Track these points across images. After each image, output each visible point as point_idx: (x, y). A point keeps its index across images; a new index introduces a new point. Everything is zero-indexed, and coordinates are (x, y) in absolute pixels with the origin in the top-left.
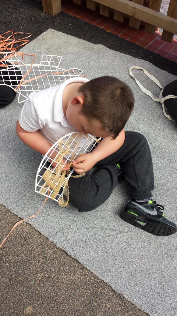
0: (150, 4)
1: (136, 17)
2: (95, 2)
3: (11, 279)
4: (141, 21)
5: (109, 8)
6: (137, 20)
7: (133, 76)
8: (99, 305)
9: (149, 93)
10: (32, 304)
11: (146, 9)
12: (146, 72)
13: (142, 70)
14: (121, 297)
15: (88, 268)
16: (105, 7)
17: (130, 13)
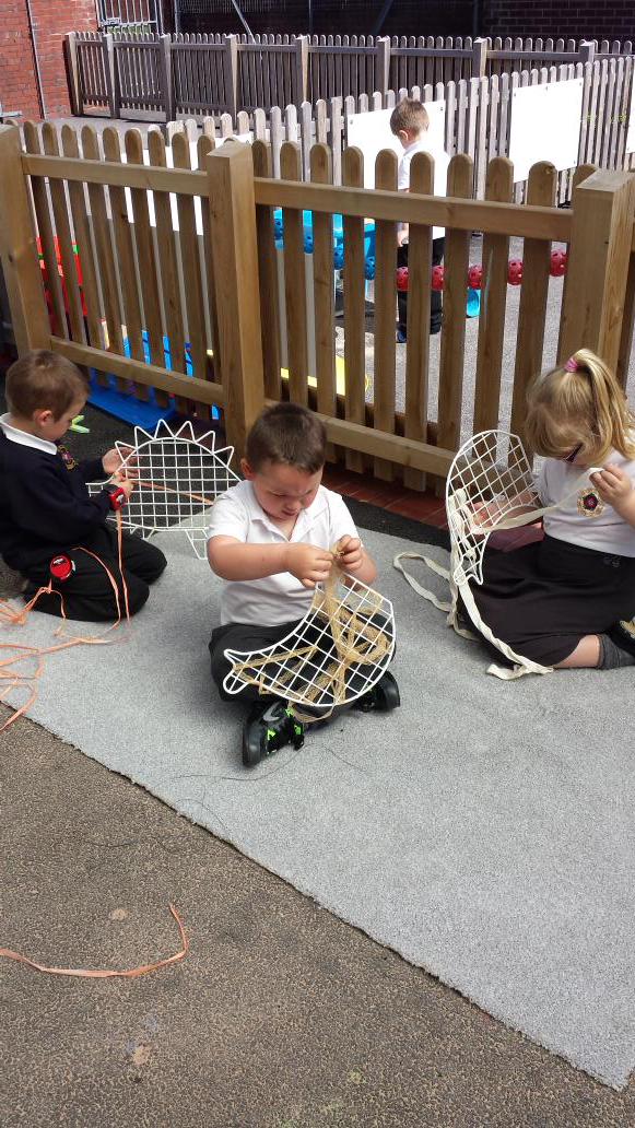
0: (438, 439)
1: (412, 465)
2: (336, 445)
3: (89, 868)
4: (427, 473)
5: (364, 455)
6: (418, 472)
7: (401, 567)
8: (263, 913)
9: (430, 596)
10: (127, 905)
11: (430, 449)
12: (430, 563)
13: (423, 560)
14: (311, 901)
15: (250, 855)
16: (354, 453)
17: (401, 460)
